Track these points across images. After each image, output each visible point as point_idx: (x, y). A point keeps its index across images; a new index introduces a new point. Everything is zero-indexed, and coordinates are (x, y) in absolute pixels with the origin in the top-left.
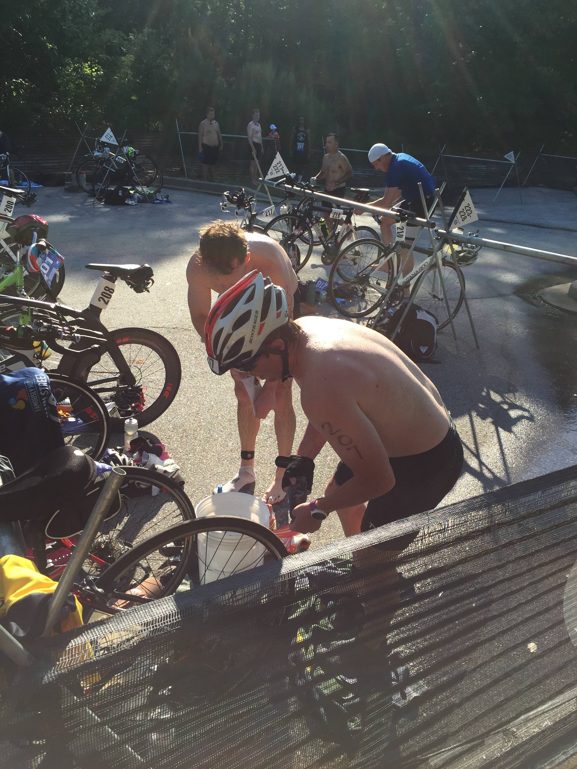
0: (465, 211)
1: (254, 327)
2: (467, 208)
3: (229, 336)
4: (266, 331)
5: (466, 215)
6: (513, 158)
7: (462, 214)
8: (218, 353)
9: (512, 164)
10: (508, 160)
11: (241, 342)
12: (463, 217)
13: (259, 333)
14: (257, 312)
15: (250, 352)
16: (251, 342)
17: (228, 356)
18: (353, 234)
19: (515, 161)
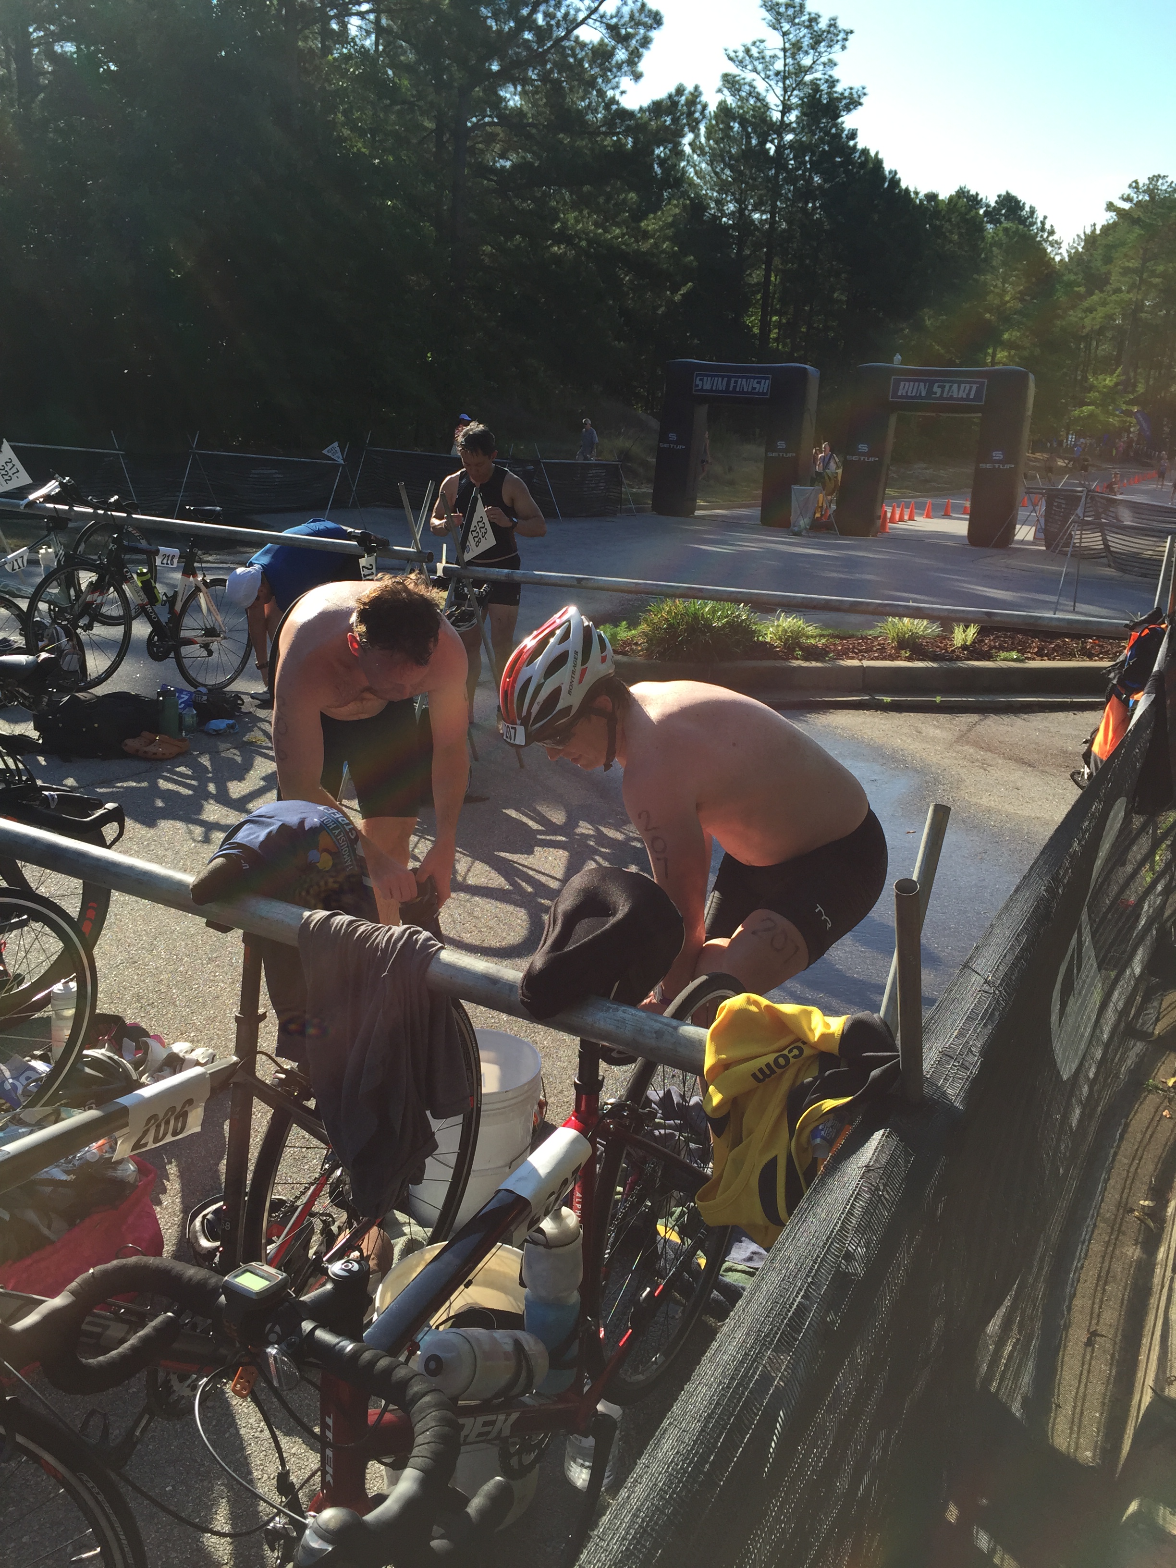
0: (478, 530)
1: (573, 672)
2: (481, 525)
3: (539, 687)
4: (590, 679)
5: (480, 536)
6: (339, 454)
7: (475, 534)
8: (524, 713)
9: (340, 465)
10: (330, 459)
11: (556, 694)
12: (476, 539)
13: (580, 682)
14: (576, 653)
15: (569, 708)
16: (570, 692)
17: (538, 718)
18: (201, 594)
19: (343, 459)
